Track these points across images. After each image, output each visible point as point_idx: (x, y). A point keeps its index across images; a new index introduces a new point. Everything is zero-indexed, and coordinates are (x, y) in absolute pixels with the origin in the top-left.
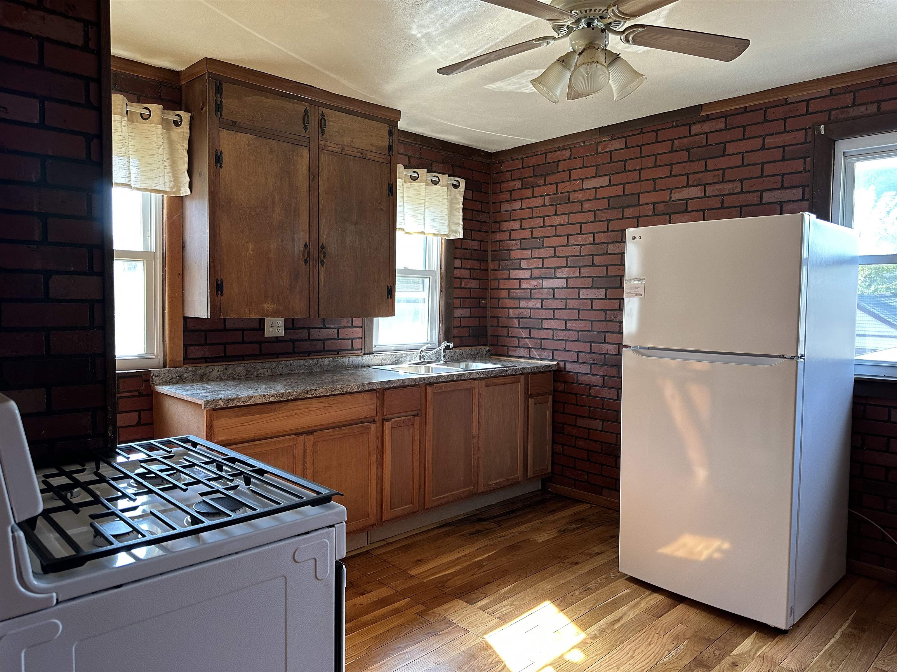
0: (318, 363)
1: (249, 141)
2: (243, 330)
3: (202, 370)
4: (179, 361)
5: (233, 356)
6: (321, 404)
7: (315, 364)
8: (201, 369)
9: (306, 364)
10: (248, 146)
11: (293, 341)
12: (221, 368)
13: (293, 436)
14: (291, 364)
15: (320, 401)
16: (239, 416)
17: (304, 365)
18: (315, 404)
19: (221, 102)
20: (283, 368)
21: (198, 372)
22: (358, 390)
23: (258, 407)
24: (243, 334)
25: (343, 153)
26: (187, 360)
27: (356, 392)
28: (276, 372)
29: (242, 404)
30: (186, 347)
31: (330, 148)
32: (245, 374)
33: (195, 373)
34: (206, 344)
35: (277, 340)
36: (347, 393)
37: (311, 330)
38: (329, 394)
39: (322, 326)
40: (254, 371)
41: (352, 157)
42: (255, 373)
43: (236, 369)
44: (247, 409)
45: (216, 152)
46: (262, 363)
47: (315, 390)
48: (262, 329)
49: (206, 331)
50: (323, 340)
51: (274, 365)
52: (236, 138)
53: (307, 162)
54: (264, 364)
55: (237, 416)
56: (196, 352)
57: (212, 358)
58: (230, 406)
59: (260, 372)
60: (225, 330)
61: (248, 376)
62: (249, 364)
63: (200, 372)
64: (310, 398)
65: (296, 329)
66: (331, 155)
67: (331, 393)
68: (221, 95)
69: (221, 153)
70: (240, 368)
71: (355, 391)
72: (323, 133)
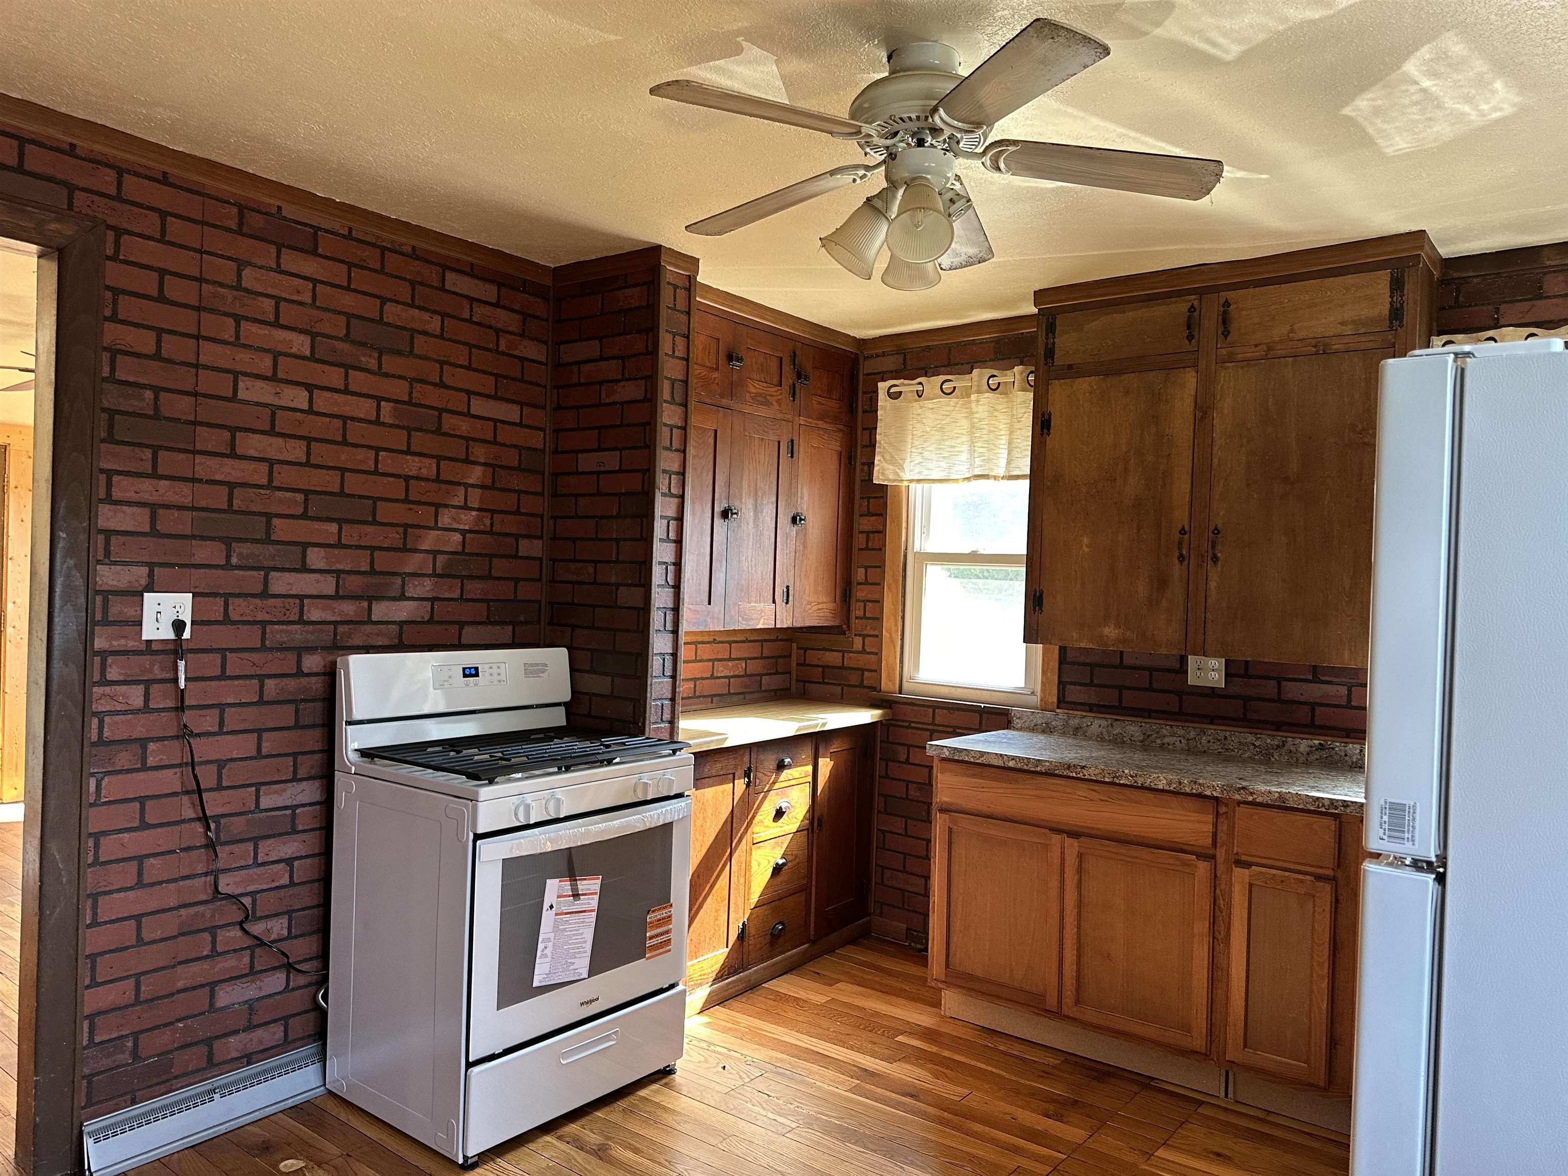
0: (1284, 745)
1: (1092, 387)
2: (1151, 670)
3: (1077, 721)
4: (1053, 703)
5: (1133, 709)
6: (1094, 793)
7: (1278, 746)
8: (1076, 718)
9: (1257, 744)
10: (1091, 393)
11: (1246, 699)
12: (1104, 723)
13: (1047, 831)
14: (1226, 738)
15: (1092, 787)
16: (968, 776)
17: (1254, 744)
18: (1083, 791)
19: (1054, 344)
20: (1209, 742)
21: (1071, 722)
22: (1167, 788)
23: (993, 770)
24: (1151, 675)
25: (1269, 356)
26: (1062, 702)
27: (1163, 791)
28: (1196, 746)
29: (972, 760)
30: (1062, 684)
31: (1239, 356)
32: (1141, 739)
33: (1066, 725)
34: (1092, 684)
35: (1211, 692)
36: (1142, 788)
37: (1284, 683)
38: (1107, 780)
39: (1310, 677)
40: (1157, 738)
41: (1291, 359)
42: (1159, 741)
43: (1128, 727)
44: (977, 770)
45: (1043, 415)
46: (1171, 726)
47: (1083, 767)
48: (1182, 670)
49: (1092, 666)
50: (1313, 706)
51: (1192, 734)
52: (1072, 387)
53: (1193, 393)
54: (1175, 729)
55: (965, 775)
56: (1075, 694)
57: (1099, 706)
58: (956, 758)
59: (1166, 740)
60: (1121, 666)
61: (1146, 743)
62: (1150, 725)
63: (1074, 722)
64: (1073, 778)
65: (1250, 677)
66: (1242, 367)
67: (1111, 780)
68: (1054, 334)
69: (1050, 415)
70: (1133, 729)
71: (1161, 787)
72: (1226, 333)
